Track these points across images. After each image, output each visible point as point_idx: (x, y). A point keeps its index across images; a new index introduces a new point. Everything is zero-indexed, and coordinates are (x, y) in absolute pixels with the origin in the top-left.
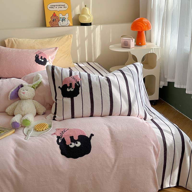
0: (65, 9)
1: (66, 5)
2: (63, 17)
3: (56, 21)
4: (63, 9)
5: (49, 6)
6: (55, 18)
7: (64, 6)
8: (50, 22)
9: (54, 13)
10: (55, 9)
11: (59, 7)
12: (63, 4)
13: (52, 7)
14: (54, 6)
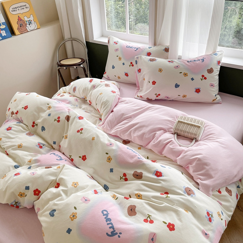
0: (28, 10)
1: (28, 5)
2: (29, 19)
3: (24, 26)
4: (26, 10)
5: (11, 9)
6: (21, 22)
7: (26, 6)
8: (18, 29)
9: (19, 17)
10: (18, 12)
11: (21, 8)
12: (24, 4)
13: (14, 9)
14: (16, 8)
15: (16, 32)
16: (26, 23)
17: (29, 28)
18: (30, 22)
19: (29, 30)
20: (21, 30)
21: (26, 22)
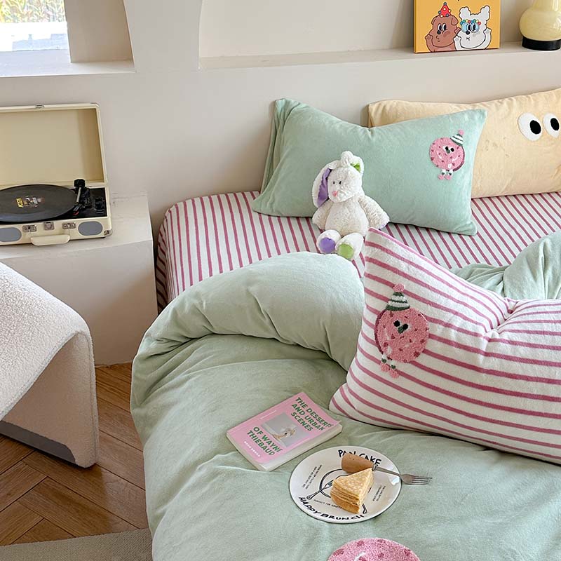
2: (472, 18)
6: (445, 22)
8: (428, 37)
15: (420, 43)
16: (458, 25)
17: (462, 40)
18: (472, 26)
19: (458, 48)
20: (435, 40)
21: (463, 22)
